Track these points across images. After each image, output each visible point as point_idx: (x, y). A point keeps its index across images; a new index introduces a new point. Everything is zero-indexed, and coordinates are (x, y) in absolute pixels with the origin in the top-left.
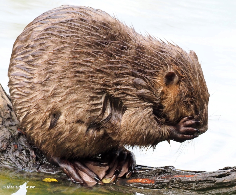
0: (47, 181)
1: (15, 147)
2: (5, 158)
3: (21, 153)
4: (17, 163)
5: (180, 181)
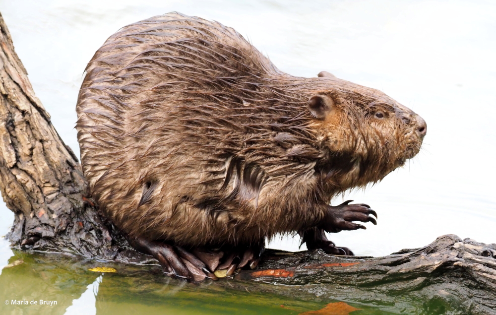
1: (79, 225)
2: (64, 242)
3: (89, 234)
4: (83, 250)
5: (333, 272)
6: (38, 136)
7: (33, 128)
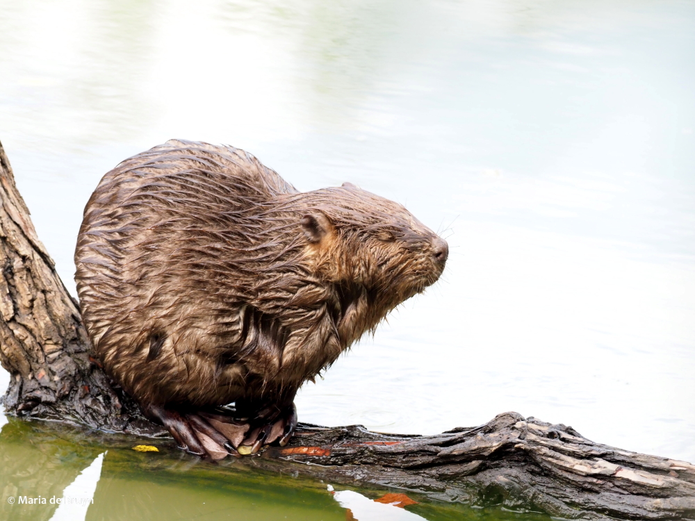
0: (140, 450)
1: (84, 390)
2: (67, 408)
3: (95, 401)
4: (88, 418)
5: (375, 452)
6: (40, 286)
7: (35, 277)
